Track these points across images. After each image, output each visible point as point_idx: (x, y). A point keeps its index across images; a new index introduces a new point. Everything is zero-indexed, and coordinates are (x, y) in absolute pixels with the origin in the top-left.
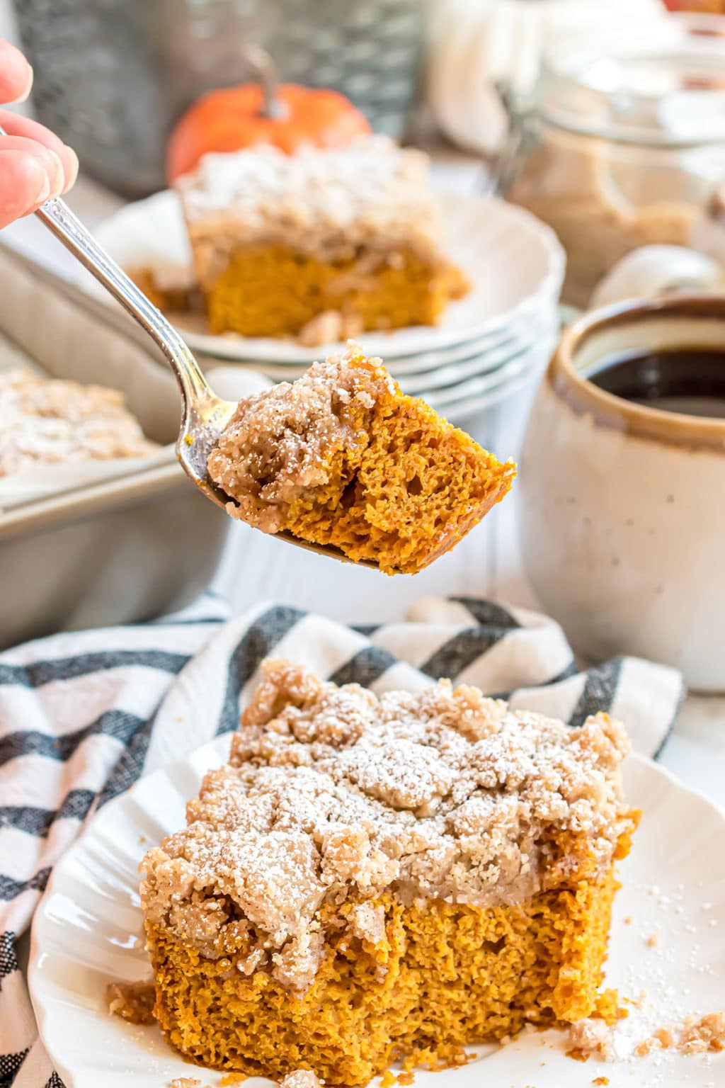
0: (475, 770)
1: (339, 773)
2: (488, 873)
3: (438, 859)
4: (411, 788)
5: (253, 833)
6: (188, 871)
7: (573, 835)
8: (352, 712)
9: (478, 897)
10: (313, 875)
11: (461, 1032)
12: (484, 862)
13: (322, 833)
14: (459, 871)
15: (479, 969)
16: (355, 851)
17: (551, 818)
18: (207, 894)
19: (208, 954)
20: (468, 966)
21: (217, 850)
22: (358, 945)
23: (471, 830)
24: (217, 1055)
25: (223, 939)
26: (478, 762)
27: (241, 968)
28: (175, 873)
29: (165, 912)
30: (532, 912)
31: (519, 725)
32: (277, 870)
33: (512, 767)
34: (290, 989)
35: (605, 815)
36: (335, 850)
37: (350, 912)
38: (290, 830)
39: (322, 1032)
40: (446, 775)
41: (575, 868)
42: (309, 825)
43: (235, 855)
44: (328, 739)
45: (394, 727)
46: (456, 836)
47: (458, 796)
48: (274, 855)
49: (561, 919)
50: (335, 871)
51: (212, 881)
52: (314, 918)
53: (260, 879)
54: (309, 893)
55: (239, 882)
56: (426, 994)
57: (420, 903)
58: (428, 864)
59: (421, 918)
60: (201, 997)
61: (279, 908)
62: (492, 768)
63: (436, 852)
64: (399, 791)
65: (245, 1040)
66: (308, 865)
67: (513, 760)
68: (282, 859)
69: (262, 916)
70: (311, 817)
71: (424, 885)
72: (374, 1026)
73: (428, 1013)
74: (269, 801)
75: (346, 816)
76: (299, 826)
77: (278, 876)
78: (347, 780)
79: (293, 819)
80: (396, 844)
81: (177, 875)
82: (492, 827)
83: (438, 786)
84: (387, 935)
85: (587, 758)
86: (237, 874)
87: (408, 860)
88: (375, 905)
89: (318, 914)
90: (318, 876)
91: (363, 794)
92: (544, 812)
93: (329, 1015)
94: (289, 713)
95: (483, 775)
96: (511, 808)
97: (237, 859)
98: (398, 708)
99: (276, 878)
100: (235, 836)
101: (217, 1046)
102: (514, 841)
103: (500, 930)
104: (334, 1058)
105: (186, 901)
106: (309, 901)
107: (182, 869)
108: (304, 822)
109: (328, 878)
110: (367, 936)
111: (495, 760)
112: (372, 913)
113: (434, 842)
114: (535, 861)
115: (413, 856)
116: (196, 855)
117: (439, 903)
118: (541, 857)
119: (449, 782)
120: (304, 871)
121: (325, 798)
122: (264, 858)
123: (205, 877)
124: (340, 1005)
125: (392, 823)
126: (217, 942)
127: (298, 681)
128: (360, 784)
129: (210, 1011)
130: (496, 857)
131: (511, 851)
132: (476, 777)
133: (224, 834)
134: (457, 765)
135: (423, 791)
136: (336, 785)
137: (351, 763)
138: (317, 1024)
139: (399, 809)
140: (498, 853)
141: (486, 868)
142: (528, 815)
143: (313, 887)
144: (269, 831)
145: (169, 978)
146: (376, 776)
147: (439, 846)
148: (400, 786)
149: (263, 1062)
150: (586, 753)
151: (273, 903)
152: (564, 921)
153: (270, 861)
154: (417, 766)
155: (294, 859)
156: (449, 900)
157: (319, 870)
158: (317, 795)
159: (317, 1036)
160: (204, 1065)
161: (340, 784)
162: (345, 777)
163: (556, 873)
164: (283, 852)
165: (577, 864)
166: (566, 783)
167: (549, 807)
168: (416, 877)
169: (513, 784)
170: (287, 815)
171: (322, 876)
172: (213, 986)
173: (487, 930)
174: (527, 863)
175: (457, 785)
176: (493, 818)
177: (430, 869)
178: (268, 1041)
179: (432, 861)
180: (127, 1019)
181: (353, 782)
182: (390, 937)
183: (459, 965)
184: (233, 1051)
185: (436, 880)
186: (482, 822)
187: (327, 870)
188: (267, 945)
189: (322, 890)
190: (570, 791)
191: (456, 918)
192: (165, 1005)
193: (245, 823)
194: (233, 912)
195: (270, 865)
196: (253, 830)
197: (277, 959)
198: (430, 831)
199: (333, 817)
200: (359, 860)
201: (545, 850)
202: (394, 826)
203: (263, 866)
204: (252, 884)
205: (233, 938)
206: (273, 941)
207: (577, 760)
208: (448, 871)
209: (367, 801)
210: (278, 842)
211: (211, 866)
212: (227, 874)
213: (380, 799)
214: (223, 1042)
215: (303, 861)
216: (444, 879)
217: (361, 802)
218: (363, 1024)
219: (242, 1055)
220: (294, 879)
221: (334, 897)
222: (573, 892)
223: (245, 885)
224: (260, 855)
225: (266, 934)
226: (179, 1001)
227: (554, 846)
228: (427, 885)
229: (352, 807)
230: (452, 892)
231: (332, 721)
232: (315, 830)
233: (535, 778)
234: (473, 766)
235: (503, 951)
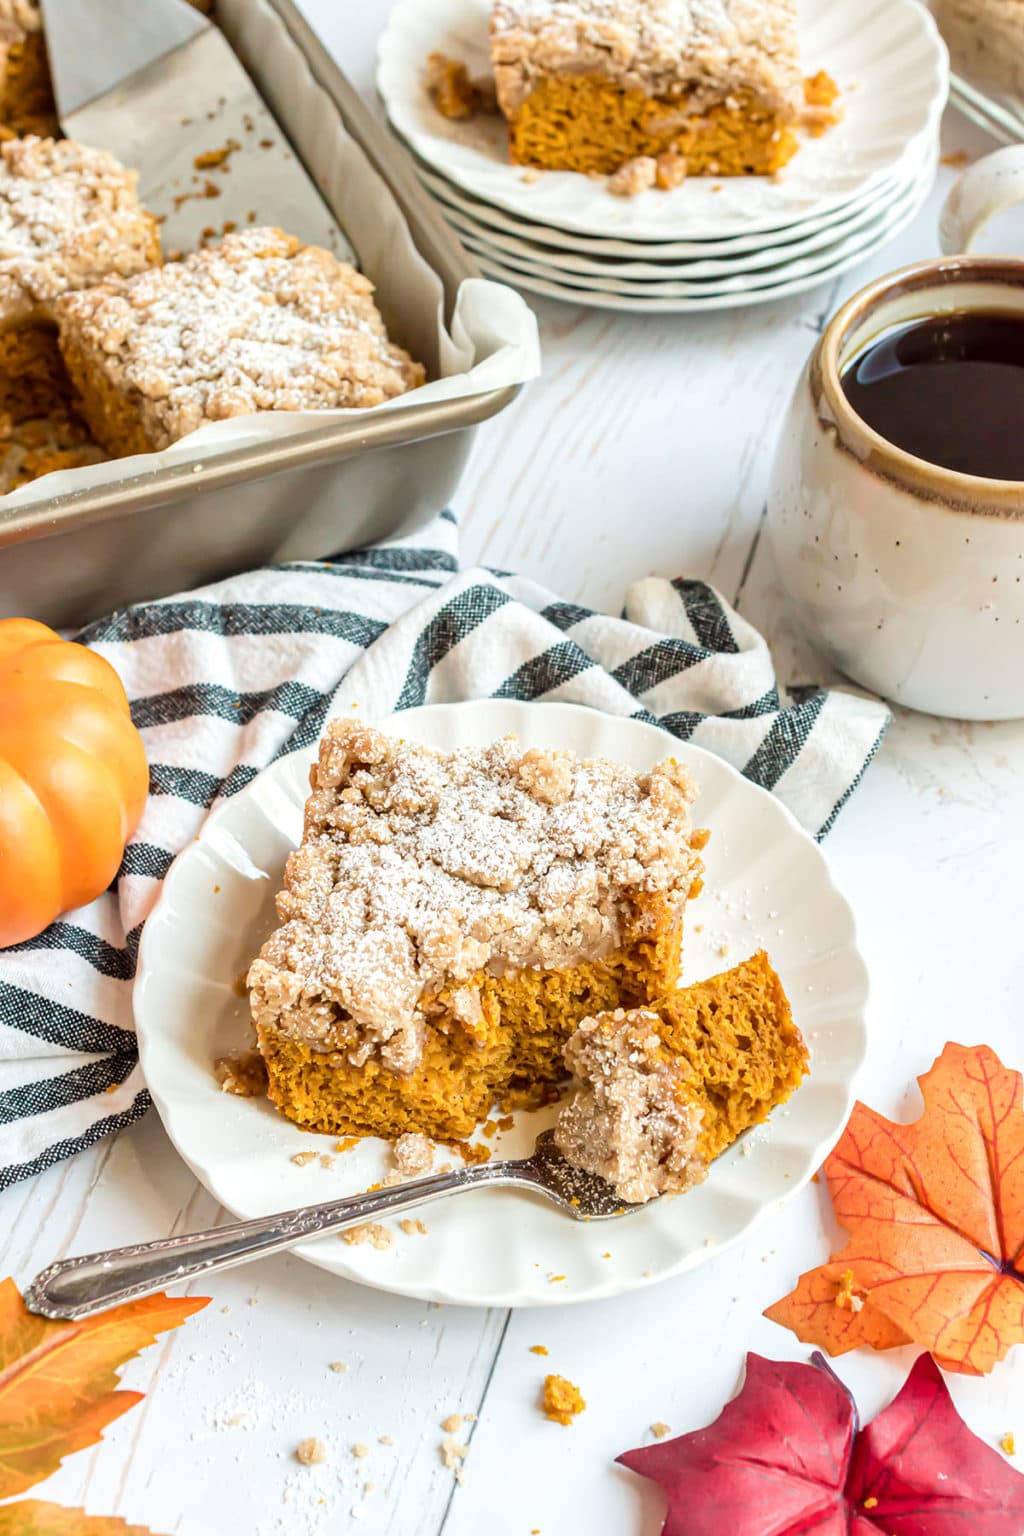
0: (553, 842)
1: (422, 856)
2: (572, 939)
3: (524, 935)
4: (494, 871)
5: (350, 936)
6: (296, 982)
7: (650, 895)
8: (426, 783)
9: (561, 961)
10: (412, 972)
11: (552, 1072)
12: (568, 930)
13: (415, 928)
14: (545, 942)
15: (566, 1018)
16: (450, 949)
17: (628, 883)
18: (316, 1000)
19: (319, 1049)
20: (557, 1017)
21: (319, 957)
22: (457, 1025)
23: (554, 905)
24: (330, 1123)
25: (333, 1038)
26: (556, 835)
27: (353, 1061)
28: (284, 986)
29: (275, 1018)
30: (614, 963)
31: (590, 782)
32: (379, 974)
33: (588, 837)
34: (398, 1074)
35: (678, 866)
36: (432, 950)
37: (448, 1000)
38: (385, 927)
39: (428, 1099)
40: (526, 850)
41: (653, 926)
42: (402, 920)
43: (339, 965)
44: (405, 811)
45: (469, 794)
46: (541, 910)
47: (539, 869)
48: (374, 959)
49: (642, 970)
50: (432, 966)
51: (319, 992)
52: (416, 1009)
53: (366, 988)
54: (410, 989)
55: (347, 993)
56: (518, 1045)
57: (510, 974)
58: (515, 941)
59: (512, 985)
60: (313, 1080)
61: (385, 1010)
62: (570, 840)
63: (523, 929)
64: (483, 873)
65: (356, 1109)
66: (407, 964)
67: (589, 831)
68: (382, 962)
69: (370, 1020)
70: (403, 912)
71: (513, 959)
72: (474, 1082)
73: (521, 1060)
74: (360, 898)
75: (435, 903)
76: (392, 922)
77: (382, 981)
78: (430, 861)
79: (386, 917)
80: (484, 927)
81: (286, 989)
82: (573, 899)
83: (519, 864)
84: (484, 1011)
85: (658, 816)
86: (343, 985)
87: (497, 938)
88: (470, 987)
89: (419, 1006)
90: (417, 971)
91: (447, 876)
92: (622, 879)
93: (433, 1084)
94: (361, 779)
95: (562, 847)
96: (591, 881)
97: (341, 969)
98: (469, 769)
99: (379, 983)
100: (334, 939)
101: (330, 1115)
102: (595, 906)
103: (585, 984)
104: (440, 1119)
105: (296, 1007)
106: (410, 996)
107: (290, 983)
108: (397, 918)
109: (426, 973)
110: (466, 1020)
111: (573, 833)
112: (469, 997)
113: (520, 921)
114: (615, 919)
115: (502, 935)
116: (300, 965)
117: (529, 971)
118: (620, 915)
119: (529, 858)
120: (404, 970)
121: (413, 887)
122: (366, 963)
123: (314, 986)
124: (442, 1072)
125: (479, 902)
126: (327, 1041)
127: (367, 747)
128: (445, 867)
129: (321, 1088)
130: (578, 925)
131: (592, 917)
132: (555, 850)
133: (323, 938)
134: (535, 837)
135: (508, 872)
136: (420, 867)
137: (433, 846)
138: (423, 1093)
139: (483, 887)
140: (580, 921)
141: (570, 934)
142: (606, 883)
143: (413, 983)
144: (365, 930)
145: (281, 1066)
146: (460, 860)
147: (525, 924)
148: (482, 868)
149: (374, 1125)
150: (658, 811)
151: (380, 1007)
152: (646, 973)
153: (372, 965)
154: (497, 846)
155: (394, 961)
156: (537, 968)
157: (417, 965)
158: (405, 885)
159: (424, 1102)
160: (318, 1131)
161: (424, 867)
162: (428, 859)
163: (636, 929)
164: (382, 953)
165: (654, 921)
166: (641, 848)
167: (626, 875)
168: (506, 953)
169: (590, 853)
170: (381, 914)
171: (421, 971)
172: (324, 1071)
173: (573, 986)
174: (608, 923)
175: (537, 858)
176: (574, 892)
177: (519, 944)
178: (378, 1109)
179: (520, 937)
180: (240, 1095)
181: (438, 864)
182: (486, 1013)
183: (548, 1016)
184: (345, 1119)
185: (524, 952)
186: (564, 897)
187: (425, 966)
188: (375, 1040)
189: (421, 984)
190: (645, 856)
191: (544, 980)
192: (278, 1086)
193: (341, 924)
194: (340, 1014)
195: (372, 970)
196: (349, 931)
197: (386, 1051)
198: (514, 909)
199: (422, 904)
200: (454, 955)
201: (624, 908)
202: (479, 907)
203: (367, 973)
204: (359, 993)
205: (344, 1038)
206: (381, 1037)
207: (649, 818)
208: (536, 943)
209: (453, 882)
210: (376, 943)
211: (316, 976)
212: (334, 985)
213: (464, 879)
214: (335, 1112)
215: (402, 961)
216: (531, 950)
217: (446, 885)
218: (464, 1084)
219: (353, 1122)
220: (396, 981)
221: (432, 987)
222: (653, 944)
223: (352, 994)
224: (362, 961)
225: (373, 1031)
226: (292, 1085)
227: (631, 903)
228: (516, 960)
229: (439, 893)
230: (540, 960)
231: (408, 794)
232: (409, 924)
233: (611, 845)
234: (551, 839)
235: (589, 1000)
